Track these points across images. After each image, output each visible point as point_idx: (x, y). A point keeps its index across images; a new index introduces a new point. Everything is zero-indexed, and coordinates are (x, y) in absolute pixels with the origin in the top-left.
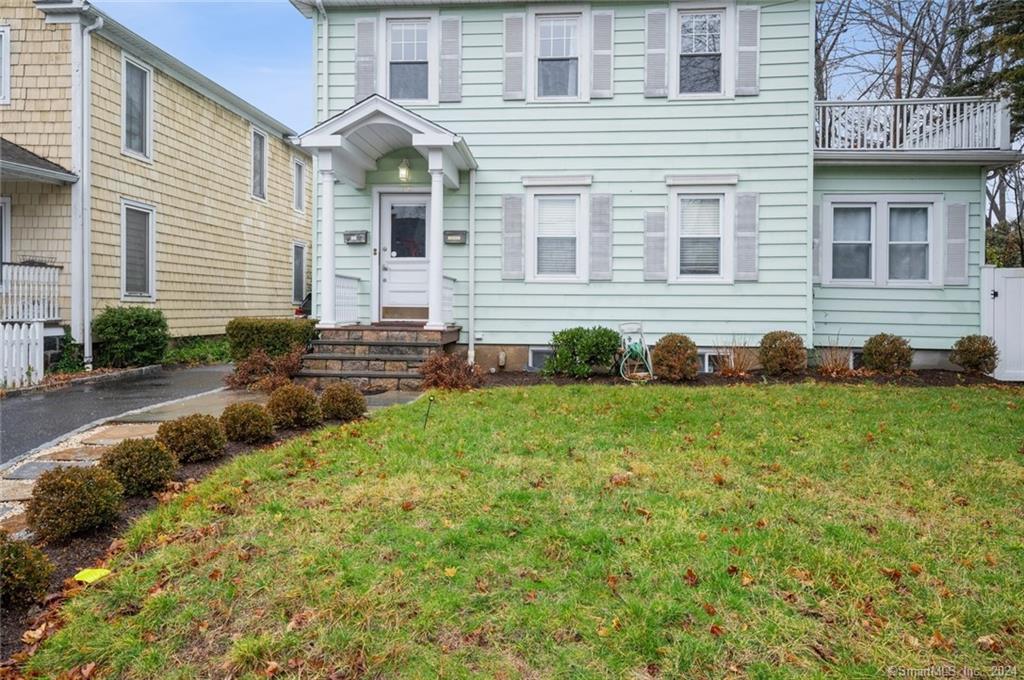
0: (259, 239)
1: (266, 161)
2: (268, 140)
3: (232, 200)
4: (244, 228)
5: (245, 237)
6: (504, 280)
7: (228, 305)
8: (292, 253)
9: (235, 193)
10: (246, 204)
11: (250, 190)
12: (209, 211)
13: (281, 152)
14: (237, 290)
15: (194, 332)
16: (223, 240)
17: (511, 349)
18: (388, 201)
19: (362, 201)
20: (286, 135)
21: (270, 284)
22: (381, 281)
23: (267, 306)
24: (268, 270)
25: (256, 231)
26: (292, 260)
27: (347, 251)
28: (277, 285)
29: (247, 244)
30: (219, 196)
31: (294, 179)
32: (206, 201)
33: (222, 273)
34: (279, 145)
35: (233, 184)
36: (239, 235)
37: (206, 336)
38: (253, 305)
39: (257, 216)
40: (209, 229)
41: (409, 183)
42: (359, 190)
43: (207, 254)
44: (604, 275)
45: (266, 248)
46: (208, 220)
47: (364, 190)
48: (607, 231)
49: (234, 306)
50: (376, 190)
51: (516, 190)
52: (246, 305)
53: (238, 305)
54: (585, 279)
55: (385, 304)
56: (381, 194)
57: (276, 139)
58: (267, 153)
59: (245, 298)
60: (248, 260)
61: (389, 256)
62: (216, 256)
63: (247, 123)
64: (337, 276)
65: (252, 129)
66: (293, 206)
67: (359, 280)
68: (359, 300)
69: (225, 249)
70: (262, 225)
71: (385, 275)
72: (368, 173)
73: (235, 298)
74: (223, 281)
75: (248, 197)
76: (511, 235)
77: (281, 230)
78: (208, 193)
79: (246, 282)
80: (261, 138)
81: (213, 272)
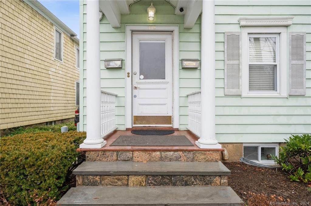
0: (59, 79)
1: (62, 45)
2: (63, 35)
3: (43, 59)
4: (50, 73)
5: (51, 77)
6: (226, 96)
7: (41, 109)
8: (75, 85)
9: (45, 55)
10: (51, 62)
11: (54, 55)
12: (28, 62)
13: (70, 43)
14: (47, 101)
15: (16, 125)
16: (37, 77)
17: (231, 146)
18: (138, 37)
19: (118, 37)
20: (72, 35)
21: (64, 99)
22: (133, 96)
23: (64, 108)
24: (64, 92)
25: (57, 75)
26: (75, 88)
27: (106, 74)
28: (68, 99)
29: (52, 80)
30: (35, 55)
31: (76, 55)
32: (26, 56)
33: (37, 93)
34: (69, 39)
35: (44, 51)
36: (47, 76)
37: (26, 126)
38: (56, 108)
39: (57, 68)
40: (29, 71)
41: (154, 23)
42: (116, 28)
43: (26, 84)
44: (300, 91)
45: (62, 83)
46: (27, 66)
47: (120, 28)
48: (302, 59)
49: (44, 109)
50: (129, 28)
51: (235, 29)
52: (52, 109)
53: (47, 109)
54: (285, 94)
55: (135, 114)
56: (132, 31)
57: (67, 36)
58: (63, 41)
59: (51, 105)
60: (53, 88)
61: (138, 78)
62: (33, 85)
63: (52, 24)
64: (102, 92)
65: (54, 28)
66: (76, 66)
67: (116, 96)
68: (117, 111)
69: (39, 82)
70: (61, 72)
71: (135, 92)
72: (122, 15)
73: (46, 105)
74: (37, 97)
75: (53, 59)
76: (231, 62)
77: (70, 76)
78: (27, 52)
79: (51, 98)
80: (60, 34)
81: (31, 93)
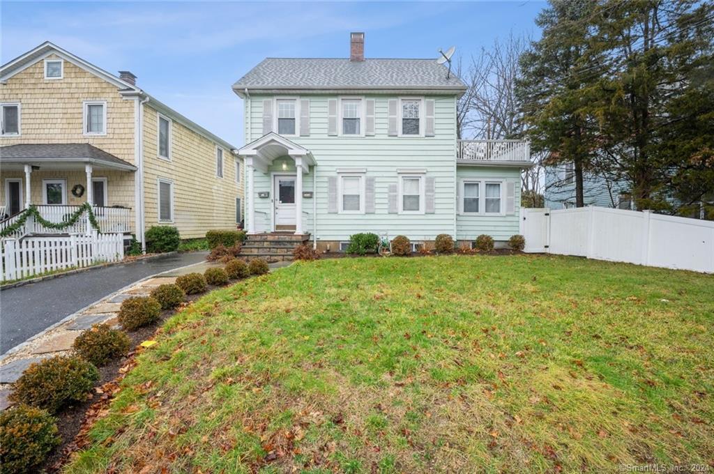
0: (220, 196)
1: (223, 161)
2: (224, 152)
3: (208, 178)
4: (213, 191)
5: (214, 194)
6: (329, 213)
7: (207, 225)
8: (236, 202)
9: (209, 175)
10: (214, 180)
11: (216, 173)
12: (198, 183)
13: (230, 157)
14: (211, 218)
15: (191, 237)
16: (204, 196)
17: (332, 243)
18: (278, 179)
19: (266, 179)
20: (232, 150)
21: (225, 216)
22: (275, 214)
23: (224, 225)
24: (225, 209)
25: (219, 192)
26: (235, 205)
27: (260, 200)
28: (229, 216)
29: (215, 198)
30: (202, 177)
31: (236, 169)
32: (196, 179)
33: (204, 211)
34: (229, 154)
35: (208, 171)
36: (211, 194)
37: (197, 239)
38: (218, 225)
39: (219, 185)
40: (197, 191)
41: (287, 171)
42: (265, 174)
43: (196, 202)
44: (371, 211)
45: (223, 199)
46: (197, 187)
47: (267, 174)
48: (372, 192)
49: (209, 225)
50: (273, 174)
51: (334, 174)
52: (215, 225)
53: (212, 225)
54: (364, 213)
55: (277, 224)
56: (274, 176)
57: (228, 151)
58: (223, 157)
59: (215, 221)
60: (216, 205)
61: (278, 203)
62: (201, 203)
63: (215, 144)
64: (256, 212)
65: (216, 147)
66: (236, 181)
67: (265, 213)
68: (265, 222)
69: (205, 200)
70: (222, 189)
71: (277, 211)
72: (269, 166)
73: (211, 221)
74: (204, 214)
75: (215, 177)
76: (331, 194)
77: (230, 191)
78: (197, 175)
79: (214, 215)
80: (221, 151)
81: (199, 210)
